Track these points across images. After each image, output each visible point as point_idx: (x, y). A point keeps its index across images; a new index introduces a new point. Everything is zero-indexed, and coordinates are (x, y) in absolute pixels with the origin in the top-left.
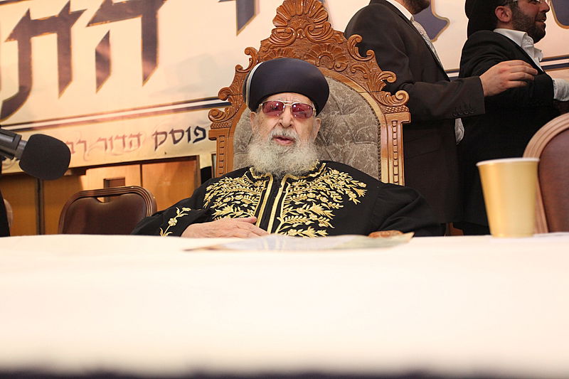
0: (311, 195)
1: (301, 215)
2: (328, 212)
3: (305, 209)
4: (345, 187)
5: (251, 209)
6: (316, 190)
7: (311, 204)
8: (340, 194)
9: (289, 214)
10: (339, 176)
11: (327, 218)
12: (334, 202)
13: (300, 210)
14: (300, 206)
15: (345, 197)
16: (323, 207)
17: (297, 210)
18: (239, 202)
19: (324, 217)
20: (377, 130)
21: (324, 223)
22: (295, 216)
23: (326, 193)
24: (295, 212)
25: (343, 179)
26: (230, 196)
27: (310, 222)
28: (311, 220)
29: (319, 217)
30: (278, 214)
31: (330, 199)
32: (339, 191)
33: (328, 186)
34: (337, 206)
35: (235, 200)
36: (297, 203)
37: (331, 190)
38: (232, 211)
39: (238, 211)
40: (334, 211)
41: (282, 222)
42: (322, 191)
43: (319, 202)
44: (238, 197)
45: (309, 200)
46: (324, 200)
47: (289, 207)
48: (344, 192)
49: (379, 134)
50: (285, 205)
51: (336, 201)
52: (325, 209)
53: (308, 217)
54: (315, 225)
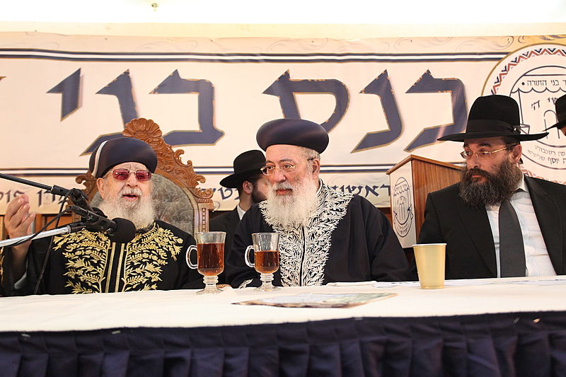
0: (146, 255)
1: (139, 274)
2: (158, 269)
3: (141, 268)
4: (169, 244)
5: (100, 267)
6: (149, 250)
7: (145, 264)
8: (165, 251)
9: (130, 276)
10: (164, 233)
11: (158, 273)
12: (161, 259)
13: (138, 270)
14: (138, 266)
15: (169, 253)
16: (155, 265)
17: (136, 270)
18: (89, 257)
19: (155, 273)
20: (192, 213)
21: (156, 278)
22: (134, 276)
23: (155, 251)
24: (135, 272)
25: (167, 236)
26: (81, 250)
27: (146, 280)
28: (147, 278)
29: (152, 273)
30: (122, 275)
31: (159, 257)
32: (165, 248)
33: (157, 245)
34: (164, 263)
35: (85, 254)
36: (135, 264)
37: (159, 248)
38: (84, 265)
39: (88, 265)
40: (162, 267)
41: (125, 284)
42: (153, 250)
43: (151, 261)
44: (88, 252)
45: (144, 260)
46: (155, 258)
47: (130, 268)
48: (168, 248)
49: (194, 216)
50: (127, 266)
51: (163, 258)
52: (156, 266)
53: (144, 276)
54: (149, 282)
